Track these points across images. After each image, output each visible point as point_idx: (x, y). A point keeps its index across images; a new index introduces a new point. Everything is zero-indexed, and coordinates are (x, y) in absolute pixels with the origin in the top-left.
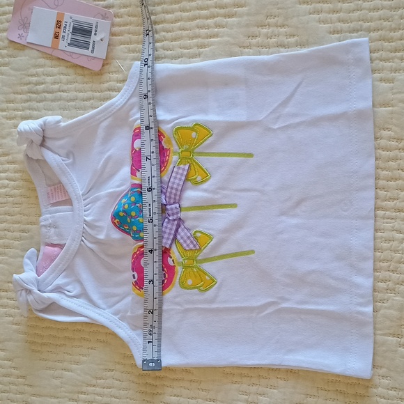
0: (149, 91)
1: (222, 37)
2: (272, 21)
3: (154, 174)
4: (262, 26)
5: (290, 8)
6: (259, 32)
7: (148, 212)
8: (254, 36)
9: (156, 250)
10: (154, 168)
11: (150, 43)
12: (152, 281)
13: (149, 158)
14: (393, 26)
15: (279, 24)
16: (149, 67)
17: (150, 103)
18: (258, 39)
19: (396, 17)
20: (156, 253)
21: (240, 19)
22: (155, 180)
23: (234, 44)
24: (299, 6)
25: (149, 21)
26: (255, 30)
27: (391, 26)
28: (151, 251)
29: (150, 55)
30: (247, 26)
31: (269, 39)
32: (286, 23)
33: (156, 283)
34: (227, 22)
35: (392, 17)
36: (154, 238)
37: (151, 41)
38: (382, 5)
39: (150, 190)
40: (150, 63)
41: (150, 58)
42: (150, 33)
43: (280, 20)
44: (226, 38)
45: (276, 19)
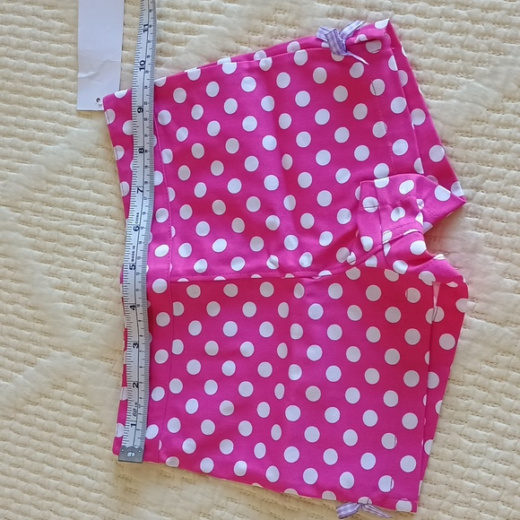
0: (146, 103)
1: (216, 25)
2: (281, 16)
3: (146, 210)
4: (268, 20)
5: (305, 4)
6: (263, 28)
7: (130, 256)
8: (256, 32)
9: (139, 305)
10: (147, 202)
11: (149, 41)
12: (137, 345)
13: (141, 189)
14: (425, 49)
15: (288, 22)
16: (147, 72)
17: (146, 119)
18: (260, 36)
19: (430, 40)
20: (140, 310)
21: (242, 6)
22: (145, 217)
23: (229, 36)
24: (316, 3)
25: (151, 14)
26: (258, 23)
27: (422, 48)
28: (133, 307)
29: (148, 56)
30: (250, 17)
31: (273, 39)
32: (297, 22)
33: (142, 347)
34: (226, 7)
35: (425, 38)
36: (136, 290)
37: (150, 38)
38: (416, 21)
39: (137, 229)
40: (148, 67)
41: (149, 61)
42: (151, 30)
43: (290, 17)
44: (221, 28)
45: (286, 14)
